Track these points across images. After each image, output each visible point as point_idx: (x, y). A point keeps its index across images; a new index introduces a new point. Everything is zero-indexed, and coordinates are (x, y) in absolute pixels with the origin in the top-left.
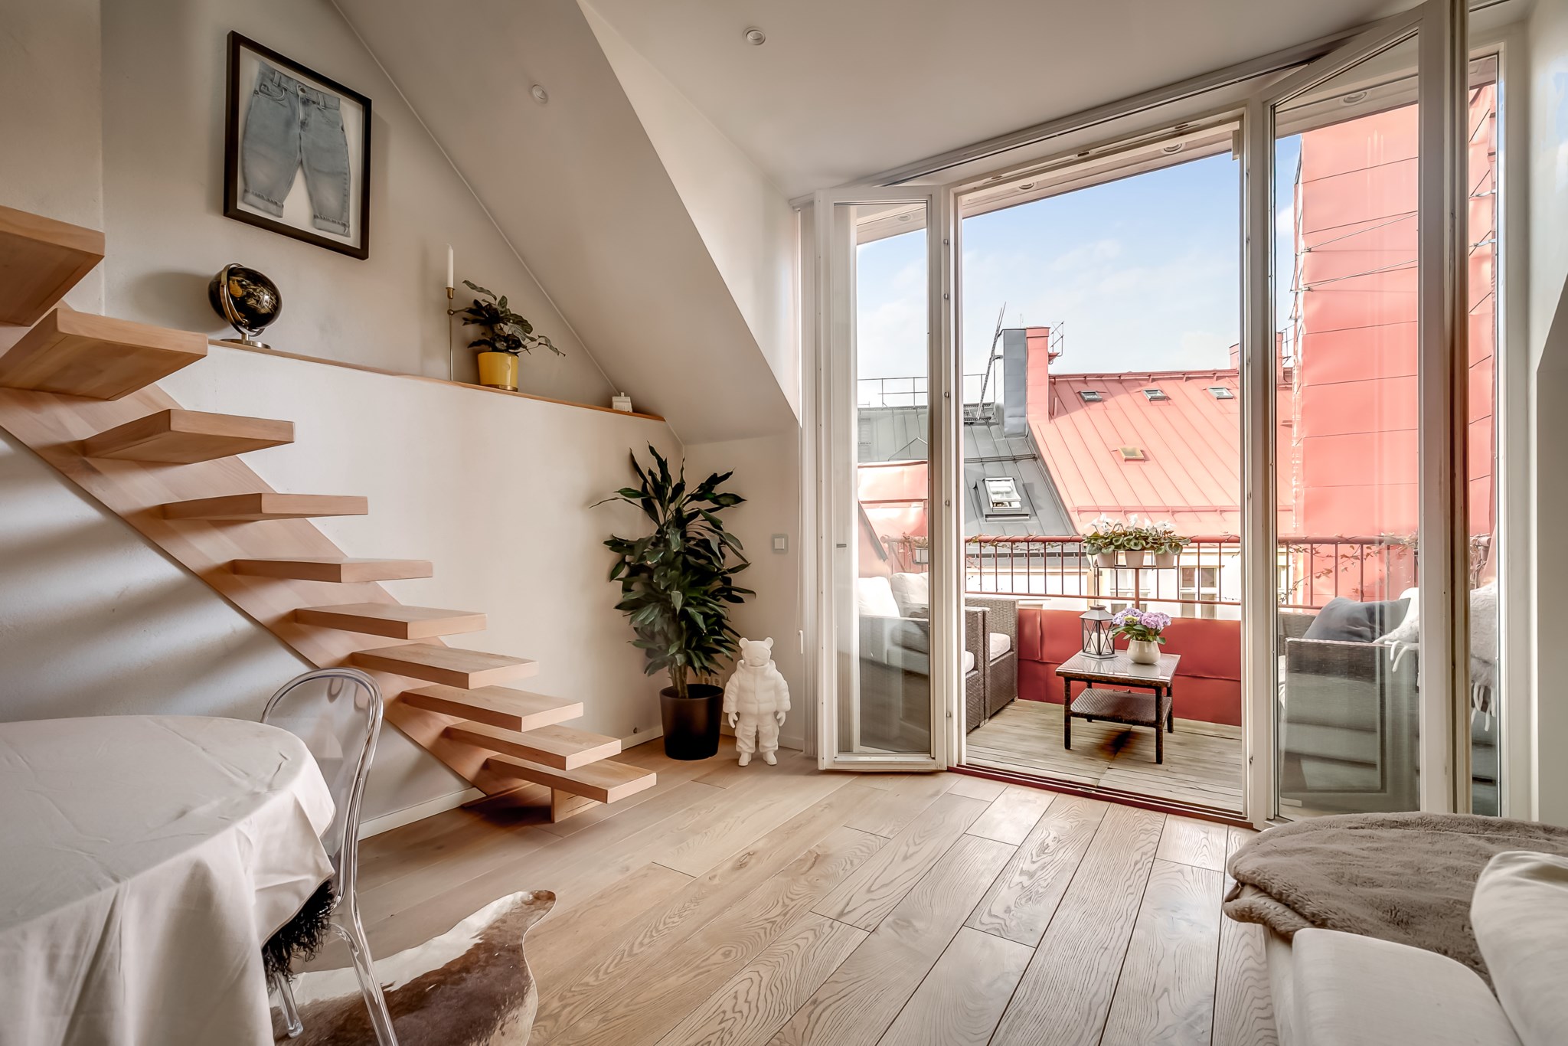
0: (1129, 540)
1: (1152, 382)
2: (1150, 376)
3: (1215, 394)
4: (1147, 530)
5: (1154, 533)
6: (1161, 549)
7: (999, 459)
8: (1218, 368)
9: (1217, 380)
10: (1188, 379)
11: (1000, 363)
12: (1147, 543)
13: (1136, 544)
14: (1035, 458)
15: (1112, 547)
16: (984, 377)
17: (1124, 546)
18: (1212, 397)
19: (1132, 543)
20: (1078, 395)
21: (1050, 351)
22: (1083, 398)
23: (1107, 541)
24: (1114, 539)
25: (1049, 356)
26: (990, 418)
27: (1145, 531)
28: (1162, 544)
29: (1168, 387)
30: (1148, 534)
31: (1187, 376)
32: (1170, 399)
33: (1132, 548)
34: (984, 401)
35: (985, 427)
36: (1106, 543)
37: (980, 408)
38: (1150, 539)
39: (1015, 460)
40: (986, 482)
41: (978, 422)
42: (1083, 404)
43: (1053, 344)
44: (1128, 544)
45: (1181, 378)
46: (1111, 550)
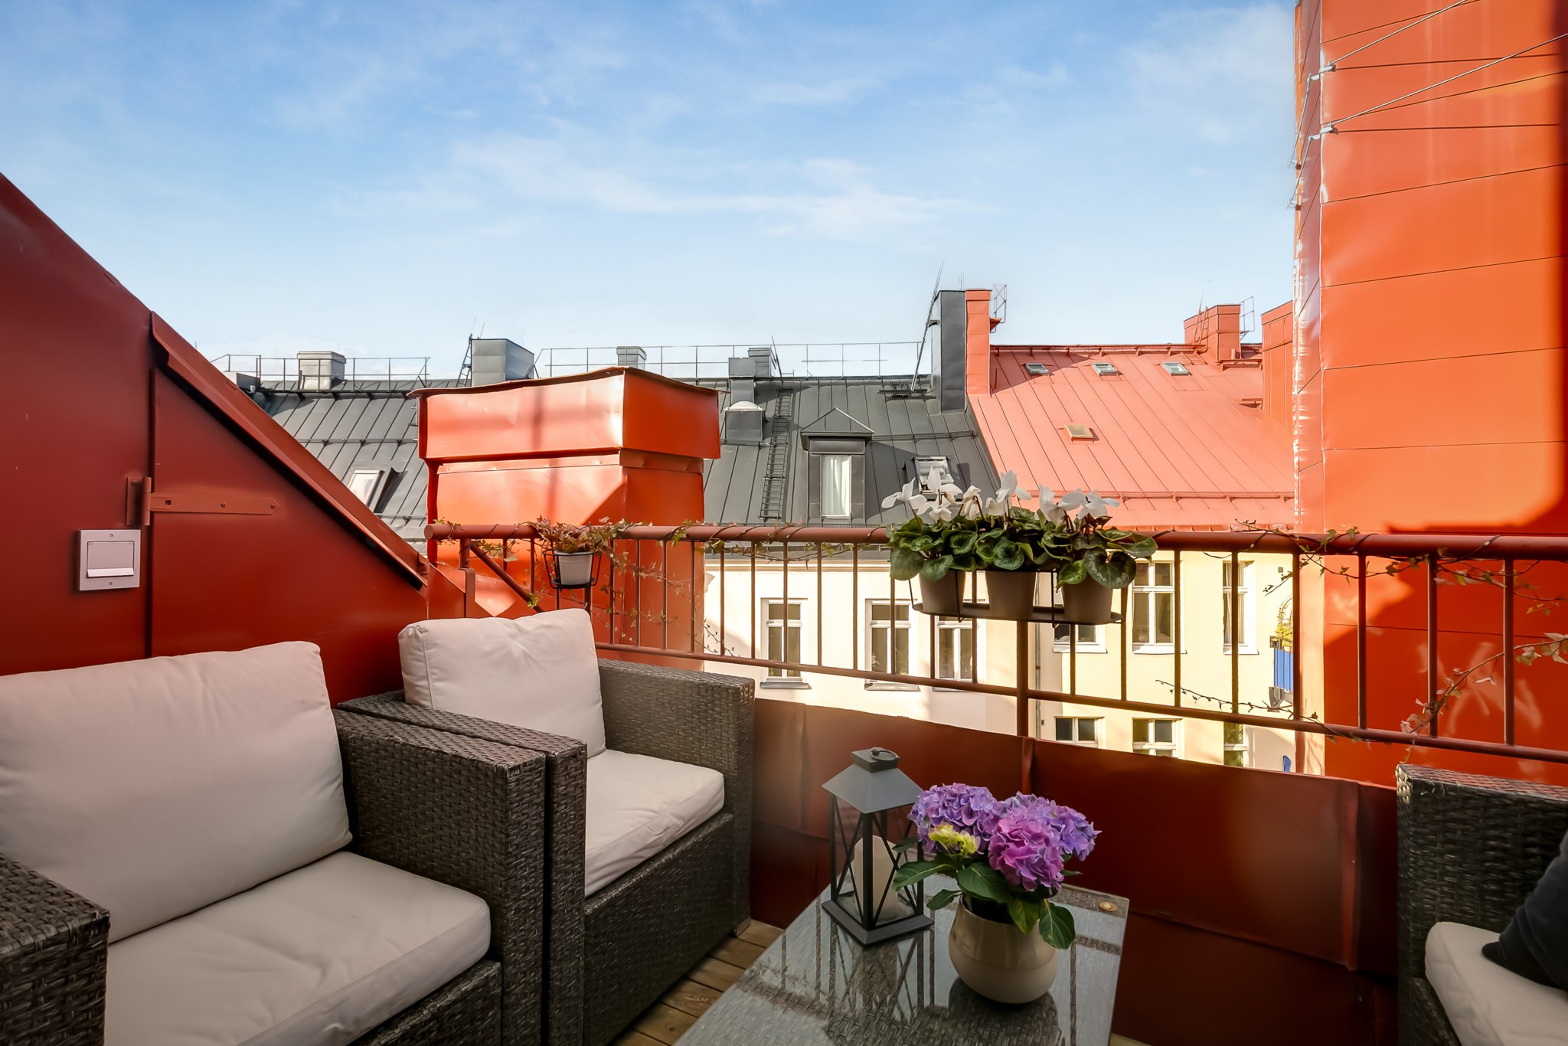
0: (992, 542)
1: (1102, 356)
2: (1100, 349)
3: (1169, 370)
4: (1039, 512)
5: (1059, 522)
6: (1075, 569)
7: (934, 437)
8: (1173, 343)
9: (1171, 355)
10: (1141, 353)
11: (937, 329)
12: (1038, 551)
13: (1009, 554)
14: (973, 436)
15: (949, 560)
16: (920, 345)
17: (979, 560)
18: (1167, 373)
19: (998, 550)
20: (1022, 367)
21: (993, 317)
22: (1028, 371)
23: (937, 542)
24: (954, 539)
25: (991, 322)
26: (926, 390)
27: (1037, 518)
28: (1079, 555)
29: (1120, 362)
30: (1043, 526)
31: (1140, 350)
32: (1121, 374)
33: (998, 563)
34: (920, 372)
35: (921, 401)
36: (934, 549)
37: (914, 381)
38: (1046, 541)
39: (951, 437)
40: (916, 462)
41: (913, 395)
42: (1028, 377)
43: (994, 310)
44: (988, 552)
45: (1134, 353)
46: (942, 567)
